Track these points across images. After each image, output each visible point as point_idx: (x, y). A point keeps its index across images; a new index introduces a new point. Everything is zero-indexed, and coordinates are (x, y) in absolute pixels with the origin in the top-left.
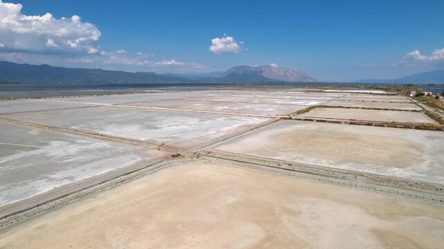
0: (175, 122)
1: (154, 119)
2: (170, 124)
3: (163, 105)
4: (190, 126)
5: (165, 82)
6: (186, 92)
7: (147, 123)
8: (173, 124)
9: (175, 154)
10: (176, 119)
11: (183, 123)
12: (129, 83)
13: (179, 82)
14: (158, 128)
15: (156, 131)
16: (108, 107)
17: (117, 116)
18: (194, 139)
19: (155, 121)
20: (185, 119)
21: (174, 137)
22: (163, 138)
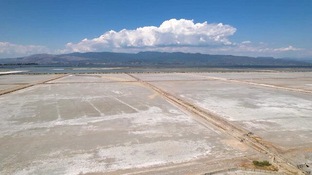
0: (280, 102)
1: (257, 96)
2: (272, 104)
3: (271, 82)
4: (299, 109)
5: (281, 65)
6: (301, 73)
7: (247, 99)
8: (277, 104)
9: (261, 160)
10: (282, 98)
11: (289, 104)
12: (251, 64)
13: (295, 65)
14: (255, 107)
15: (252, 110)
16: (223, 81)
17: (224, 89)
18: (302, 132)
19: (257, 98)
20: (292, 100)
21: (270, 124)
22: (256, 123)
